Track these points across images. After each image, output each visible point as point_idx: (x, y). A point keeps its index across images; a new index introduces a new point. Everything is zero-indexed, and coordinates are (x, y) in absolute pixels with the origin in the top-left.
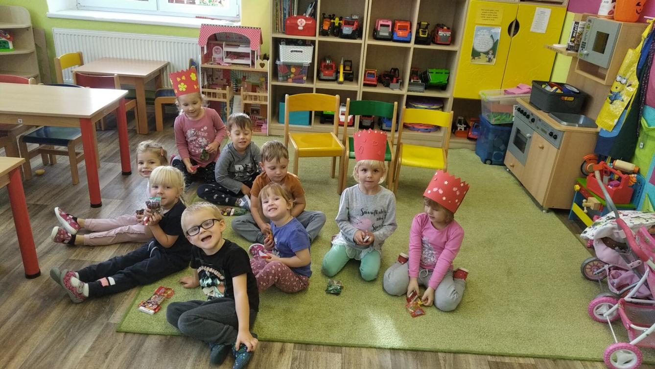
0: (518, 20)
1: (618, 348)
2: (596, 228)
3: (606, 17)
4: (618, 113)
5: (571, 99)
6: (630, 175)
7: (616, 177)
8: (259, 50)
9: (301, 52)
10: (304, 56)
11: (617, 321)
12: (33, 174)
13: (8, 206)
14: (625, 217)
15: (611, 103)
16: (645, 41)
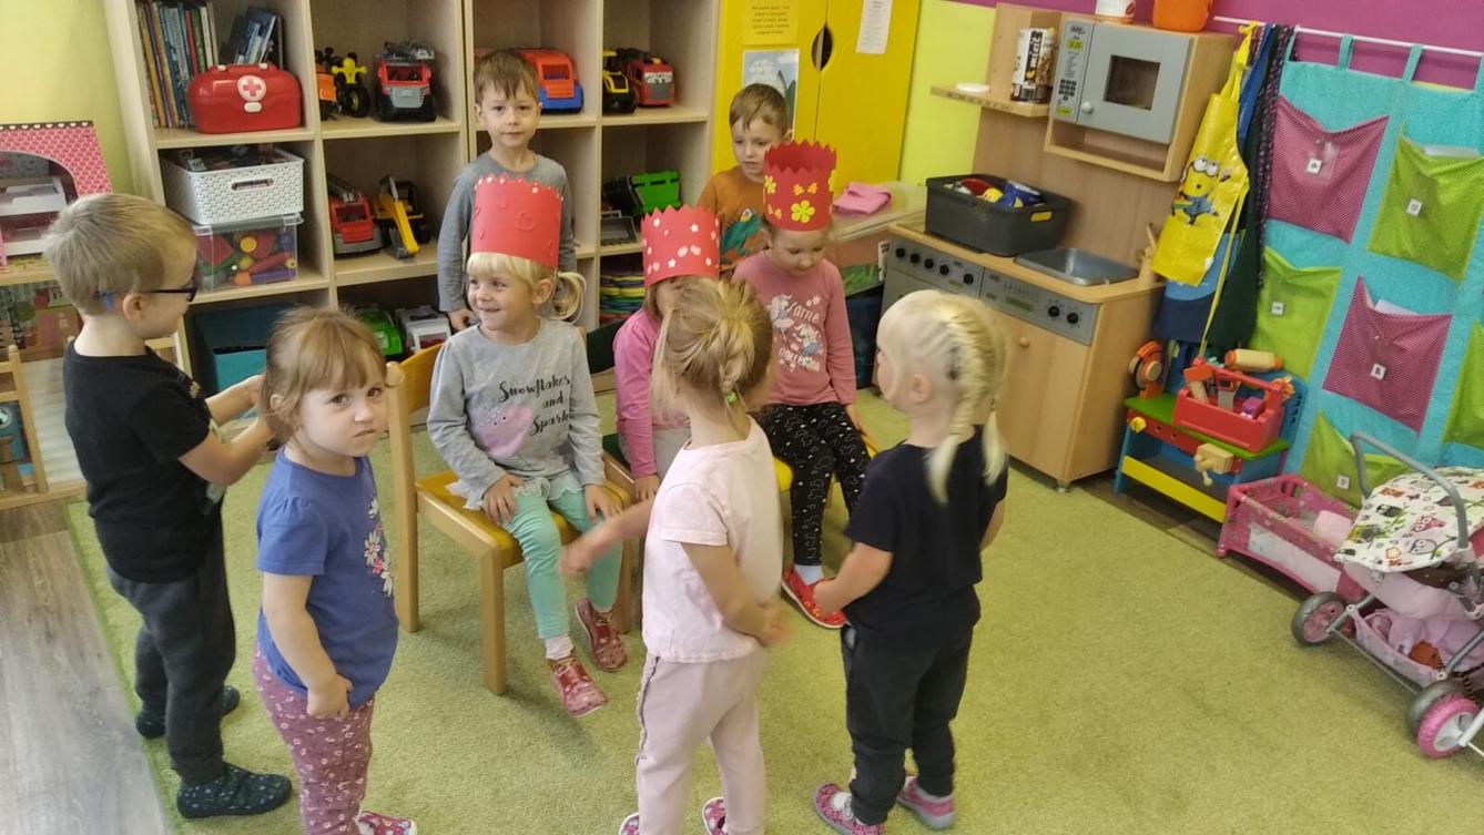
0: (832, 27)
3: (1122, 20)
4: (1210, 244)
5: (1046, 216)
9: (265, 182)
10: (279, 194)
15: (1190, 223)
16: (1244, 74)
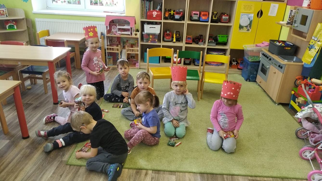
0: (262, 10)
1: (315, 173)
2: (303, 113)
3: (306, 7)
4: (313, 55)
5: (289, 48)
6: (320, 86)
7: (313, 87)
8: (134, 27)
9: (155, 28)
10: (156, 30)
11: (314, 159)
12: (26, 89)
13: (14, 104)
14: (317, 107)
15: (309, 50)
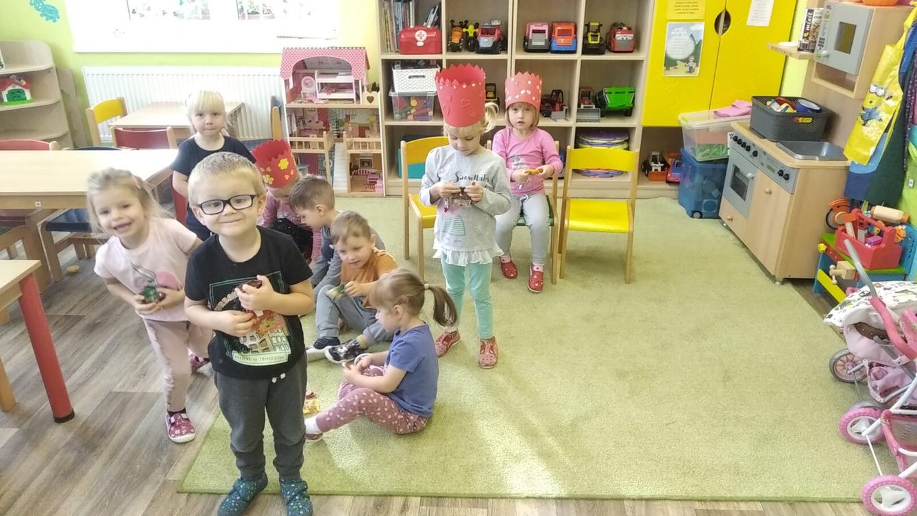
0: (728, 10)
1: (882, 484)
2: (845, 310)
4: (875, 138)
5: (809, 120)
6: (896, 228)
7: (876, 230)
8: (365, 79)
9: (424, 76)
11: (880, 442)
12: (64, 273)
14: (887, 291)
15: (864, 125)
16: (908, 31)
